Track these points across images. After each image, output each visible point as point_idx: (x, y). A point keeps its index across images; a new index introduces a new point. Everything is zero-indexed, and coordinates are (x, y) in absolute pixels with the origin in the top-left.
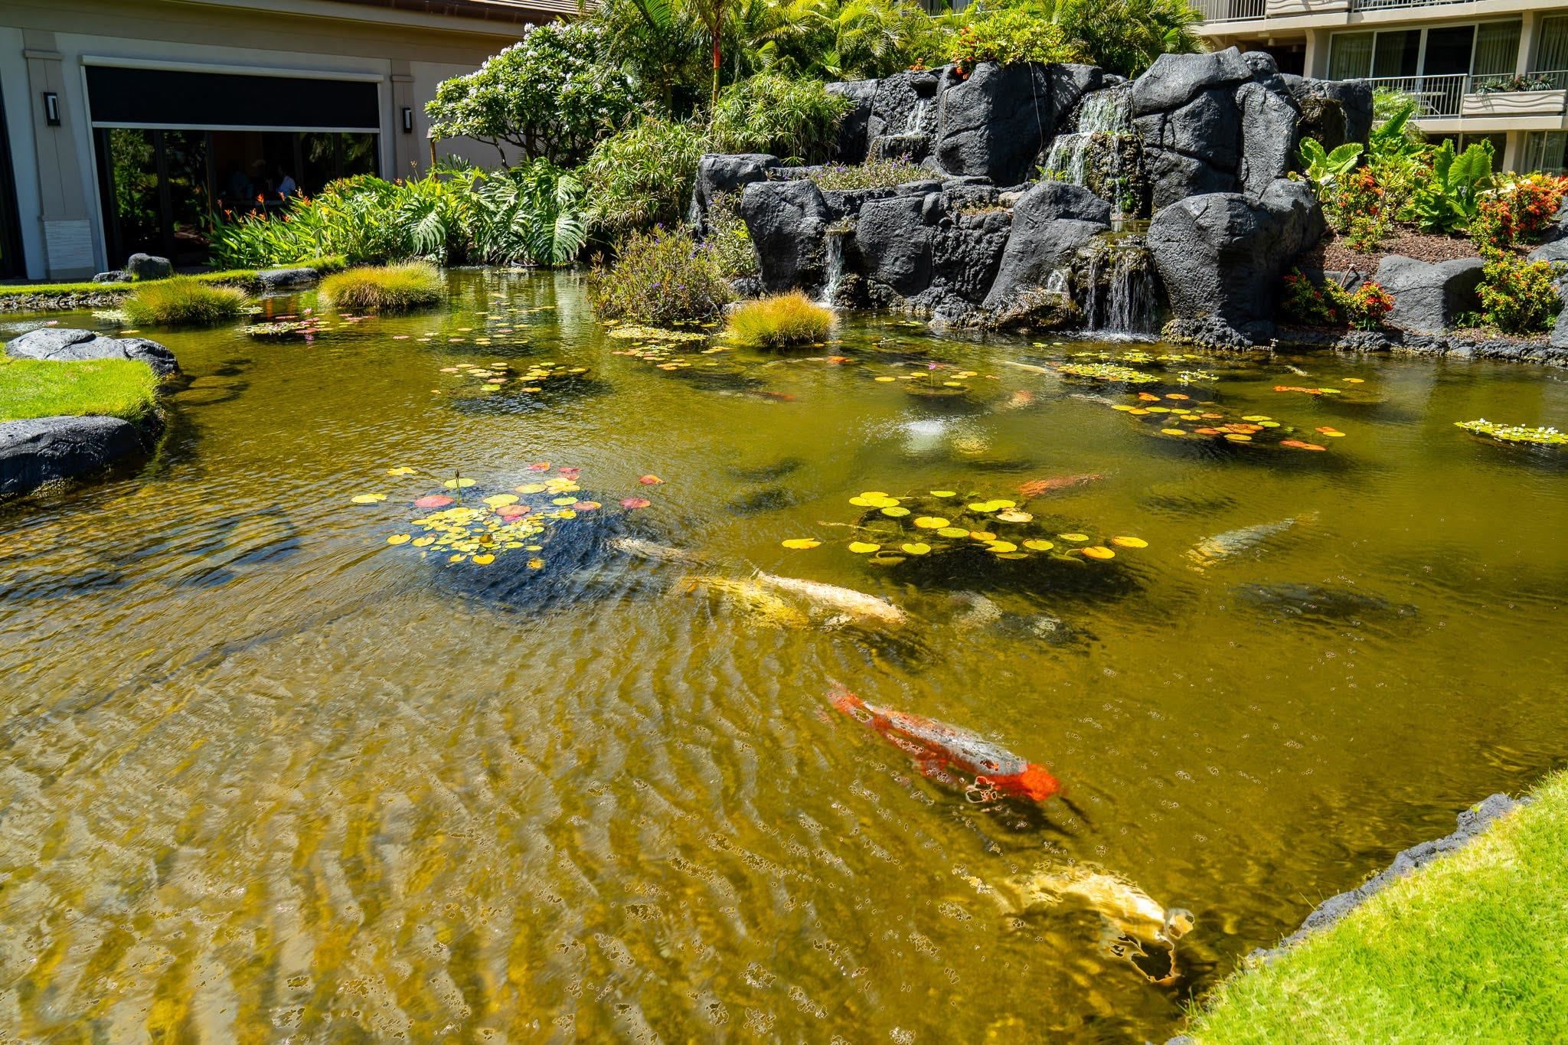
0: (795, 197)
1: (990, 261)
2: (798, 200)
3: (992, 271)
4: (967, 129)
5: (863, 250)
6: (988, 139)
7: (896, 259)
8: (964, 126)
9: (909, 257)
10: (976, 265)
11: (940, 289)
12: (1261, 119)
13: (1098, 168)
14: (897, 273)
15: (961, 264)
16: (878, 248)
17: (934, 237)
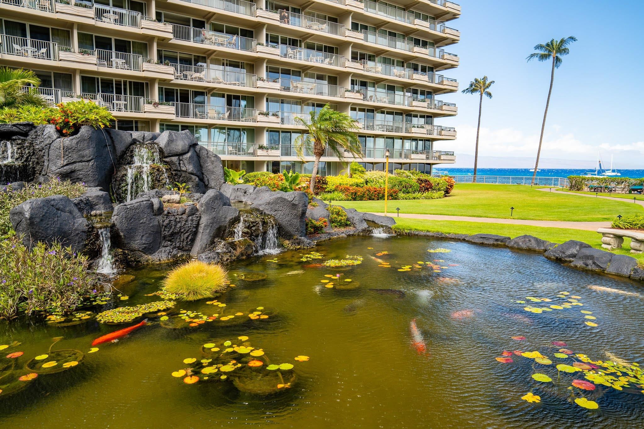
0: (65, 207)
1: (194, 230)
2: (67, 209)
3: (195, 234)
4: (81, 161)
5: (122, 234)
6: (97, 167)
7: (143, 236)
8: (79, 160)
9: (150, 234)
10: (187, 232)
11: (169, 248)
12: (208, 160)
13: (159, 181)
14: (144, 244)
15: (179, 233)
16: (131, 232)
17: (163, 221)
